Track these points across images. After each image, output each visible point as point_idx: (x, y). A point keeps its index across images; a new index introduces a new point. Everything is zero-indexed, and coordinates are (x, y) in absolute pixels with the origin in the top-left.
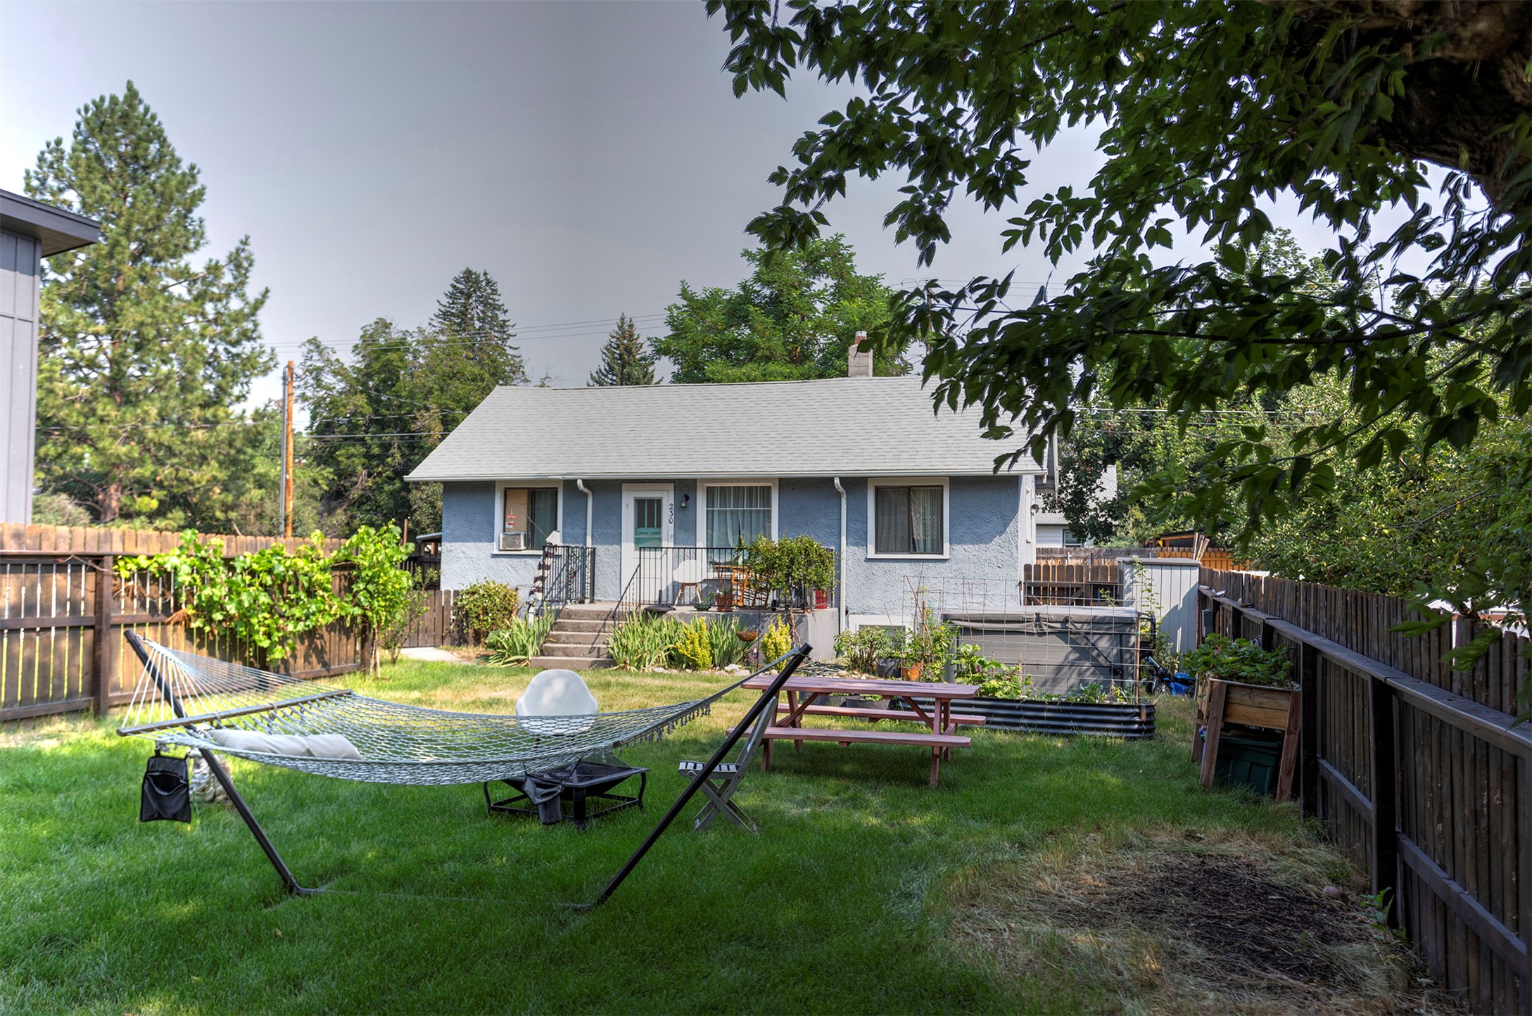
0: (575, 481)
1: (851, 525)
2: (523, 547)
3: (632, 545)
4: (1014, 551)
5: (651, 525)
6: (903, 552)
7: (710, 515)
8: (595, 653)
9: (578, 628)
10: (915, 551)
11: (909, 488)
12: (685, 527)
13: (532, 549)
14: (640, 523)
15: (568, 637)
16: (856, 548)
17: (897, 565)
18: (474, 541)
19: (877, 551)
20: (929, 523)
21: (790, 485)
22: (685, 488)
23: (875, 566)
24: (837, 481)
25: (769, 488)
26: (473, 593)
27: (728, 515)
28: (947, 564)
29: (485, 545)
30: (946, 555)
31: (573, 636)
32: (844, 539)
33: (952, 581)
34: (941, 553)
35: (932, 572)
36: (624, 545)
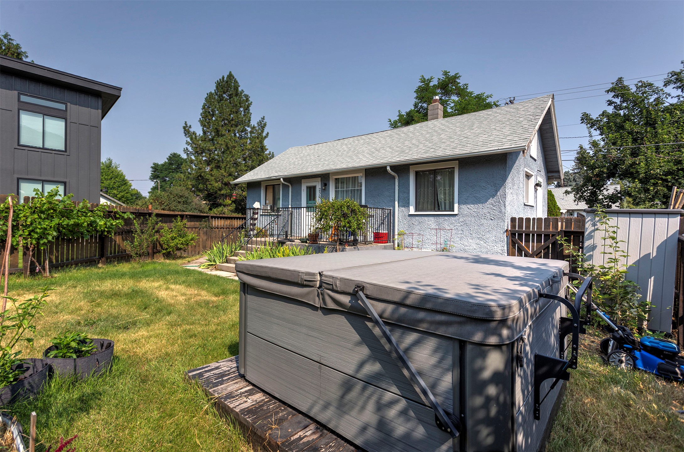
0: (280, 179)
1: (401, 195)
2: (270, 211)
3: (305, 209)
4: (503, 208)
6: (431, 210)
7: (337, 192)
10: (439, 210)
11: (435, 170)
14: (310, 199)
16: (403, 209)
17: (426, 218)
19: (416, 210)
20: (447, 192)
21: (370, 174)
22: (325, 178)
23: (414, 219)
24: (388, 168)
25: (362, 177)
27: (345, 193)
28: (457, 218)
30: (456, 212)
32: (396, 203)
33: (460, 228)
34: (453, 211)
35: (446, 223)
36: (302, 209)
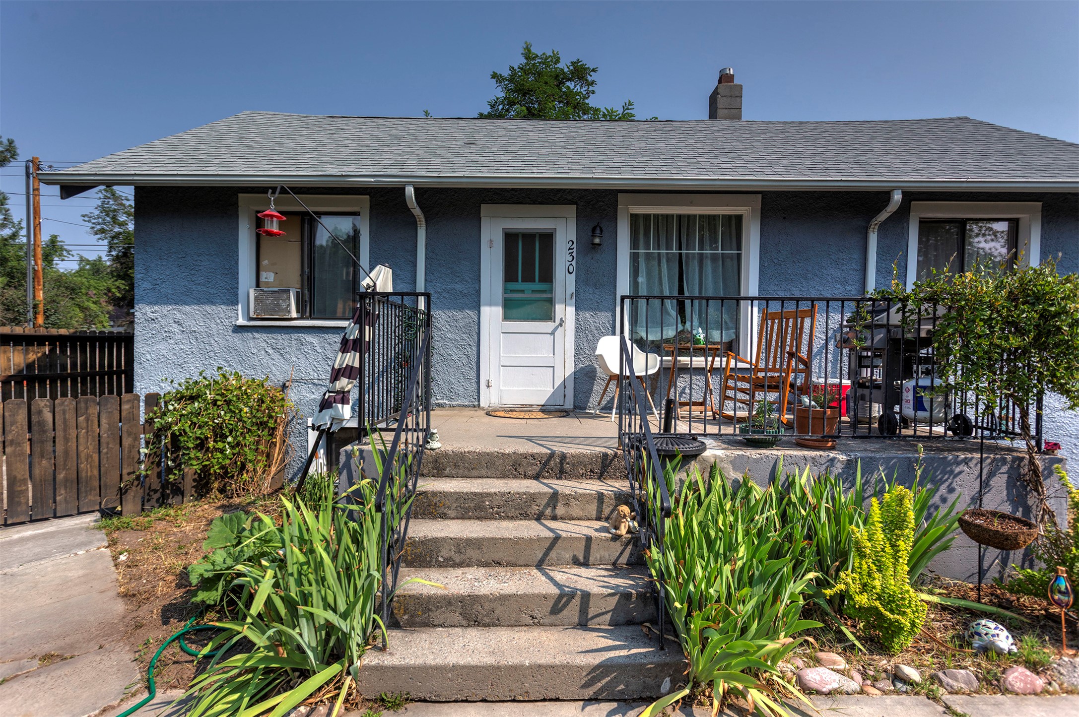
0: (399, 191)
2: (294, 314)
3: (498, 311)
5: (528, 278)
7: (634, 258)
11: (964, 222)
13: (311, 318)
14: (510, 276)
18: (199, 302)
21: (778, 212)
22: (596, 210)
24: (896, 198)
25: (739, 218)
26: (193, 398)
27: (664, 261)
29: (221, 310)
36: (485, 310)
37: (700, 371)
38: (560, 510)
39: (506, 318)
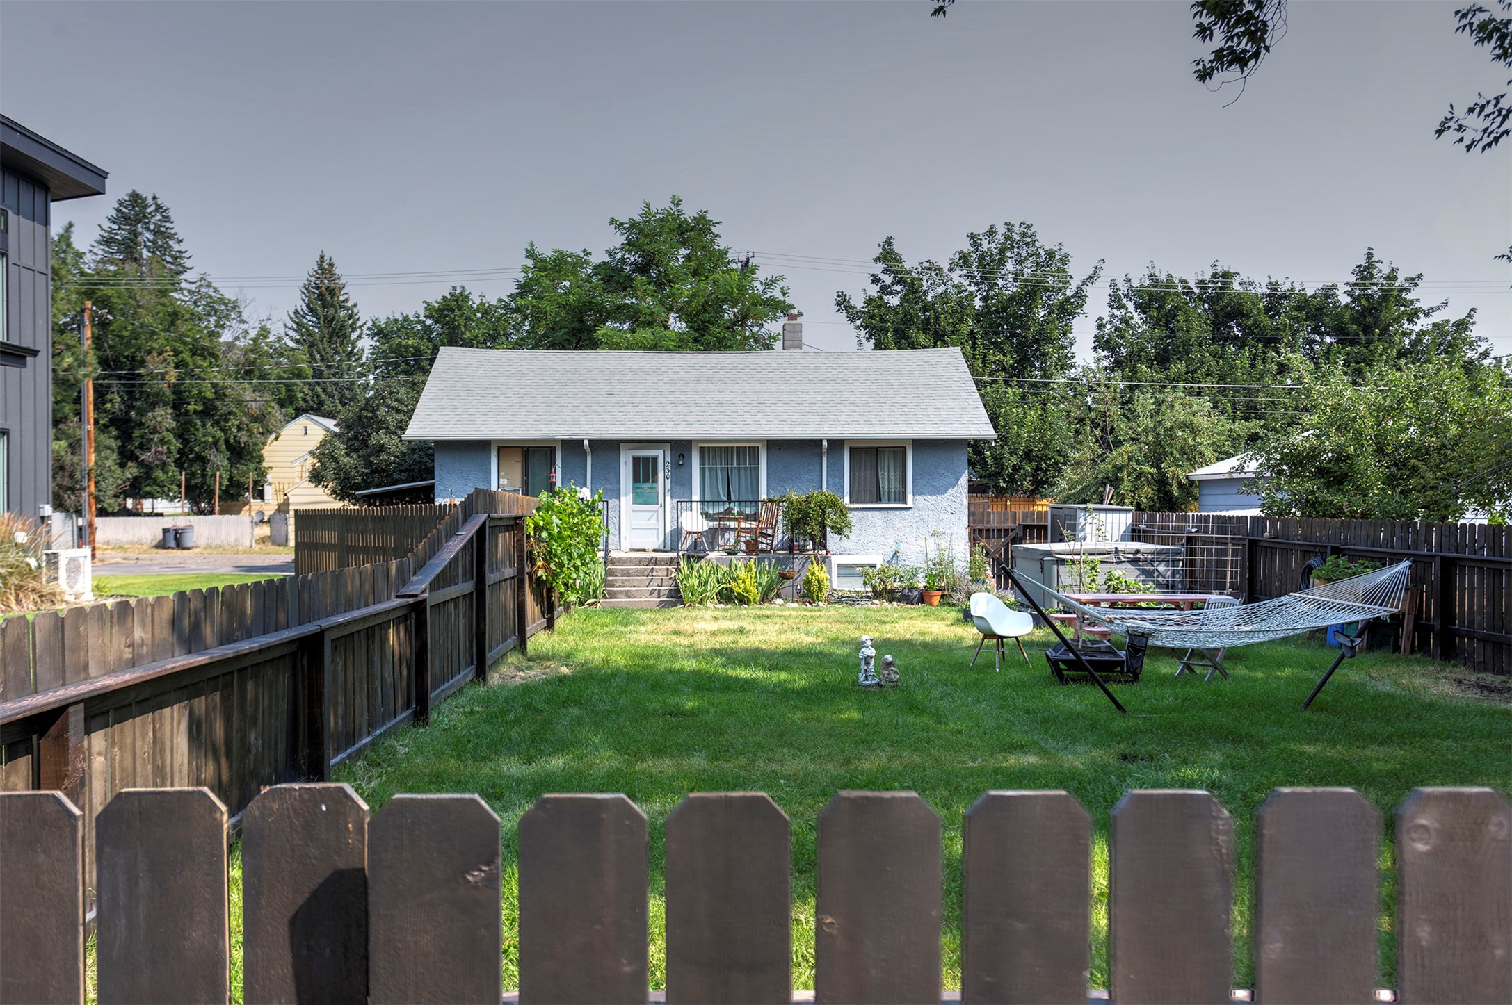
0: (580, 442)
1: (830, 479)
3: (630, 499)
5: (646, 480)
6: (872, 502)
7: (703, 471)
8: (656, 594)
9: (627, 573)
10: (879, 500)
11: (877, 449)
12: (681, 483)
14: (636, 479)
15: (623, 581)
17: (869, 513)
19: (851, 502)
21: (777, 446)
22: (680, 448)
23: (851, 514)
24: (824, 443)
25: (757, 448)
27: (719, 471)
28: (911, 511)
30: (910, 503)
31: (628, 581)
33: (915, 525)
34: (905, 503)
35: (898, 518)
36: (623, 499)
37: (734, 529)
38: (654, 574)
39: (634, 503)
